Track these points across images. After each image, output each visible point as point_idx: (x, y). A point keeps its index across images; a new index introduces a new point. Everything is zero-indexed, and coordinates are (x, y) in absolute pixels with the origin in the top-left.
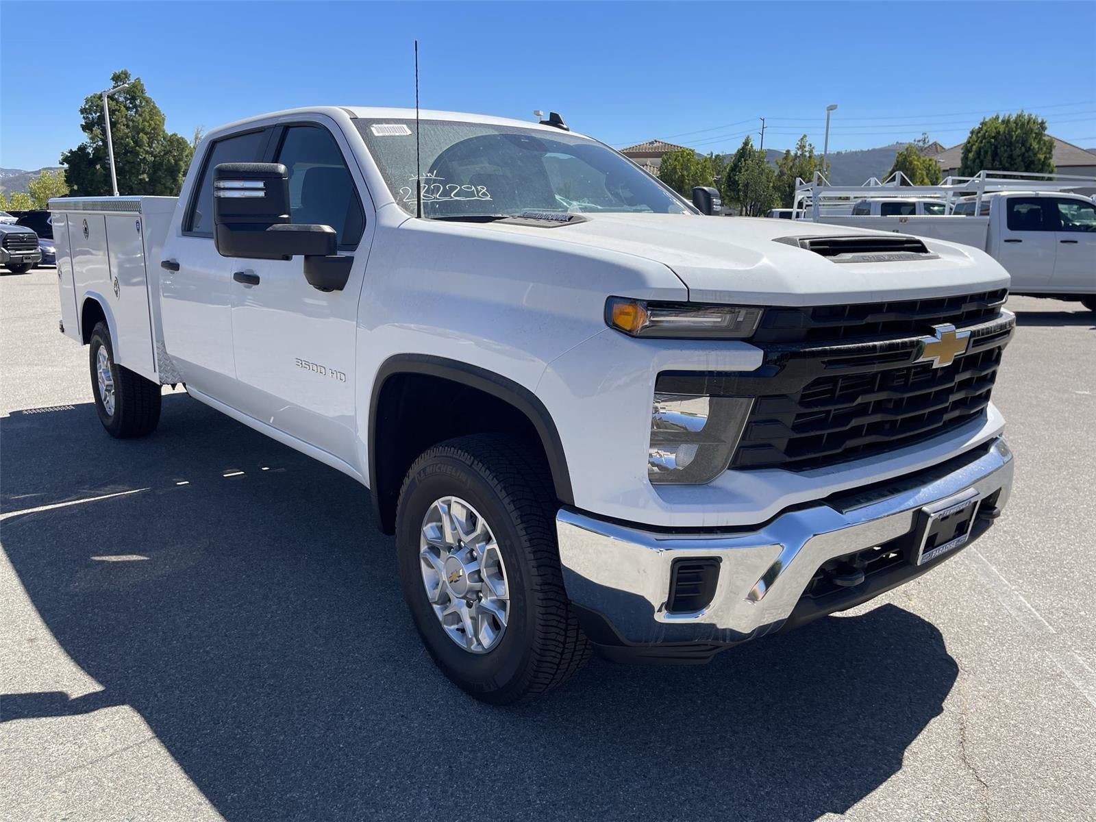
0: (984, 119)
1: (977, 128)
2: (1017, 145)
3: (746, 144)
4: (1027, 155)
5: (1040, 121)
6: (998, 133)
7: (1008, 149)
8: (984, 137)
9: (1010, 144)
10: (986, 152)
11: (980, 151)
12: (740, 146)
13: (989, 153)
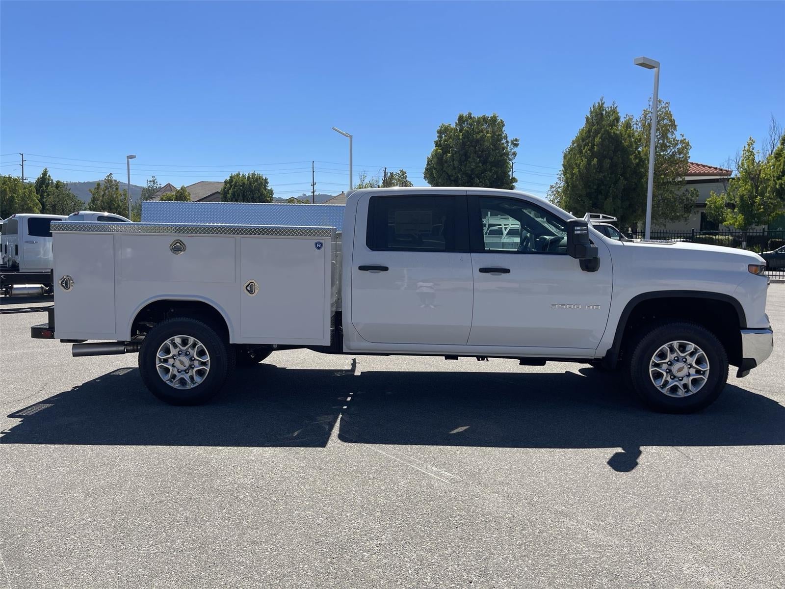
0: (232, 174)
1: (228, 179)
2: (256, 191)
3: (45, 174)
4: (261, 197)
5: (264, 178)
6: (244, 183)
7: (251, 194)
8: (235, 185)
9: (252, 191)
10: (239, 195)
11: (235, 194)
12: (40, 175)
13: (241, 195)
